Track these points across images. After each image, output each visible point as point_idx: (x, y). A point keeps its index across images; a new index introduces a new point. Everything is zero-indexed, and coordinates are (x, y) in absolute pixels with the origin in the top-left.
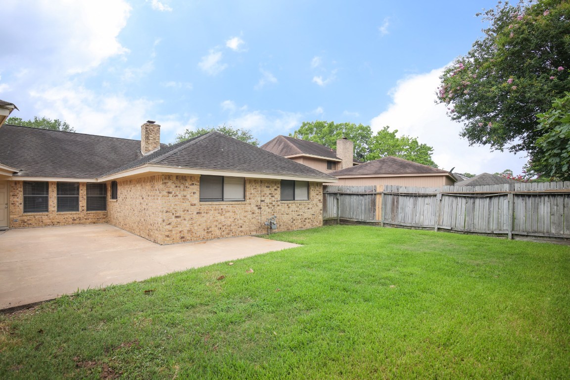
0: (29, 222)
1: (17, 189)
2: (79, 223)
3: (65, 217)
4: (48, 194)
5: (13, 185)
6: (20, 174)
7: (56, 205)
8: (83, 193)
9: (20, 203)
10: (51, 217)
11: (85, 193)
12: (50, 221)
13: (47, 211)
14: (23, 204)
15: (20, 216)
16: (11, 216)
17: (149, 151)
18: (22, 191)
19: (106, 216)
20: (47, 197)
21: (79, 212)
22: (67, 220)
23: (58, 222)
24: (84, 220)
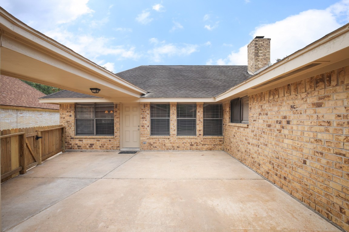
0: (155, 145)
1: (146, 112)
2: (197, 149)
3: (184, 141)
4: (169, 116)
5: (143, 108)
6: (146, 95)
7: (176, 128)
8: (200, 115)
9: (148, 125)
10: (172, 141)
11: (202, 116)
12: (171, 145)
13: (169, 134)
14: (150, 126)
15: (148, 139)
16: (142, 139)
17: (259, 68)
18: (150, 114)
19: (222, 141)
20: (169, 120)
21: (197, 136)
22: (186, 145)
23: (178, 147)
24: (201, 146)
